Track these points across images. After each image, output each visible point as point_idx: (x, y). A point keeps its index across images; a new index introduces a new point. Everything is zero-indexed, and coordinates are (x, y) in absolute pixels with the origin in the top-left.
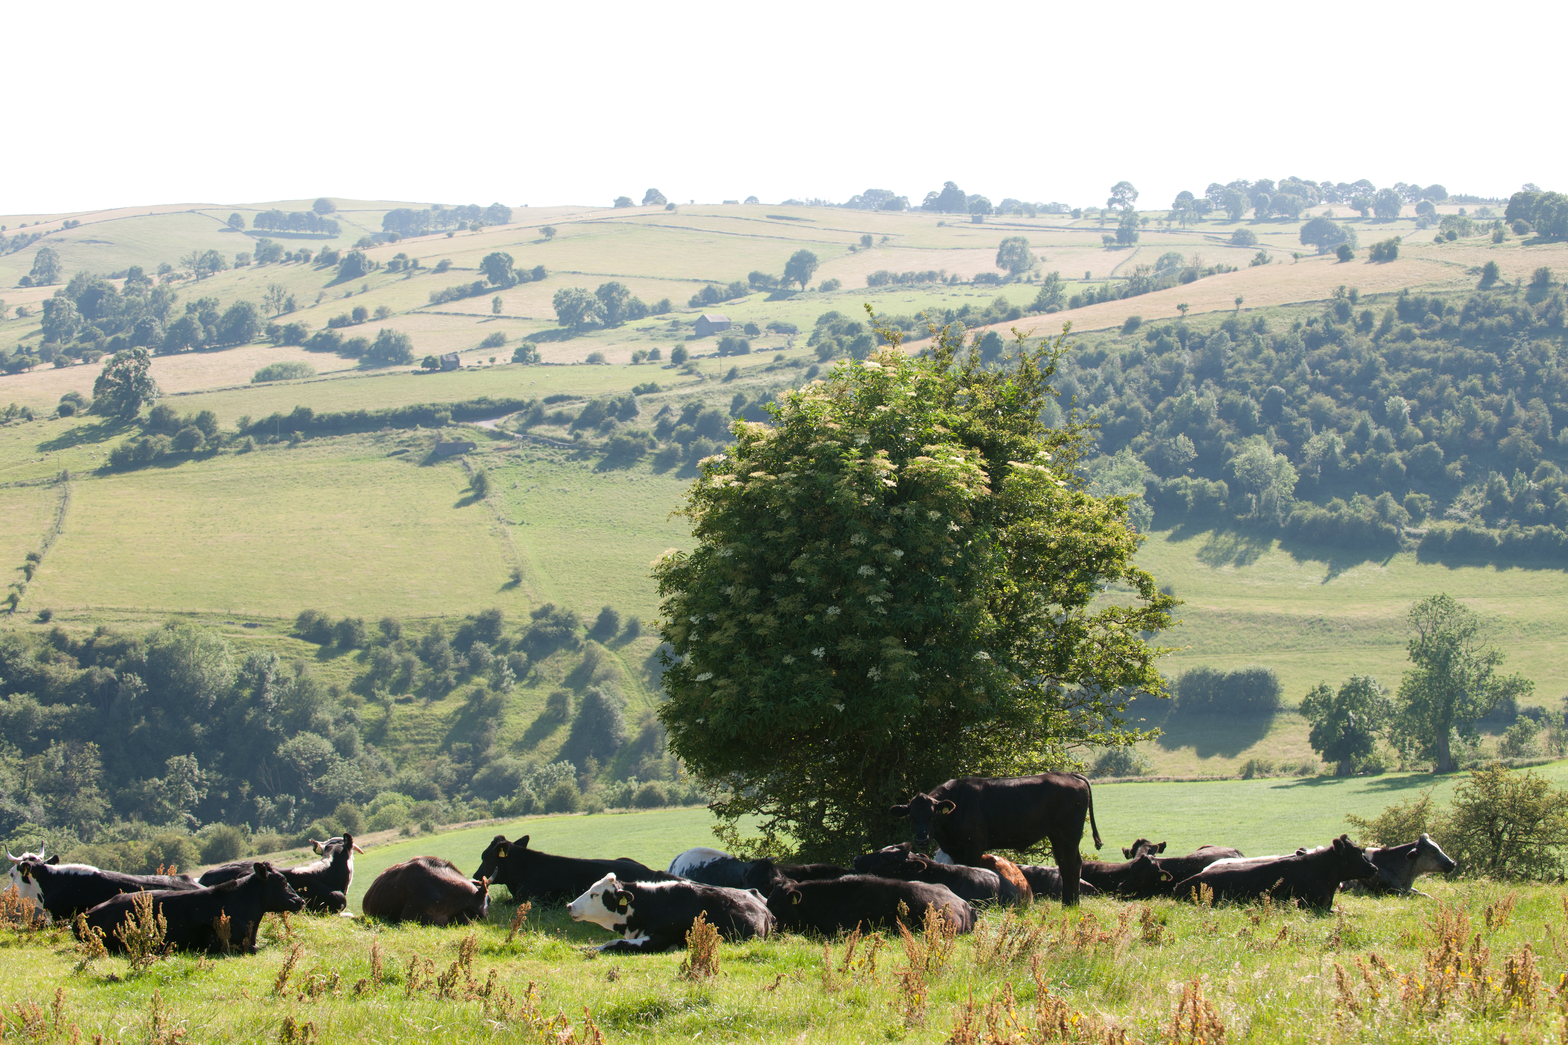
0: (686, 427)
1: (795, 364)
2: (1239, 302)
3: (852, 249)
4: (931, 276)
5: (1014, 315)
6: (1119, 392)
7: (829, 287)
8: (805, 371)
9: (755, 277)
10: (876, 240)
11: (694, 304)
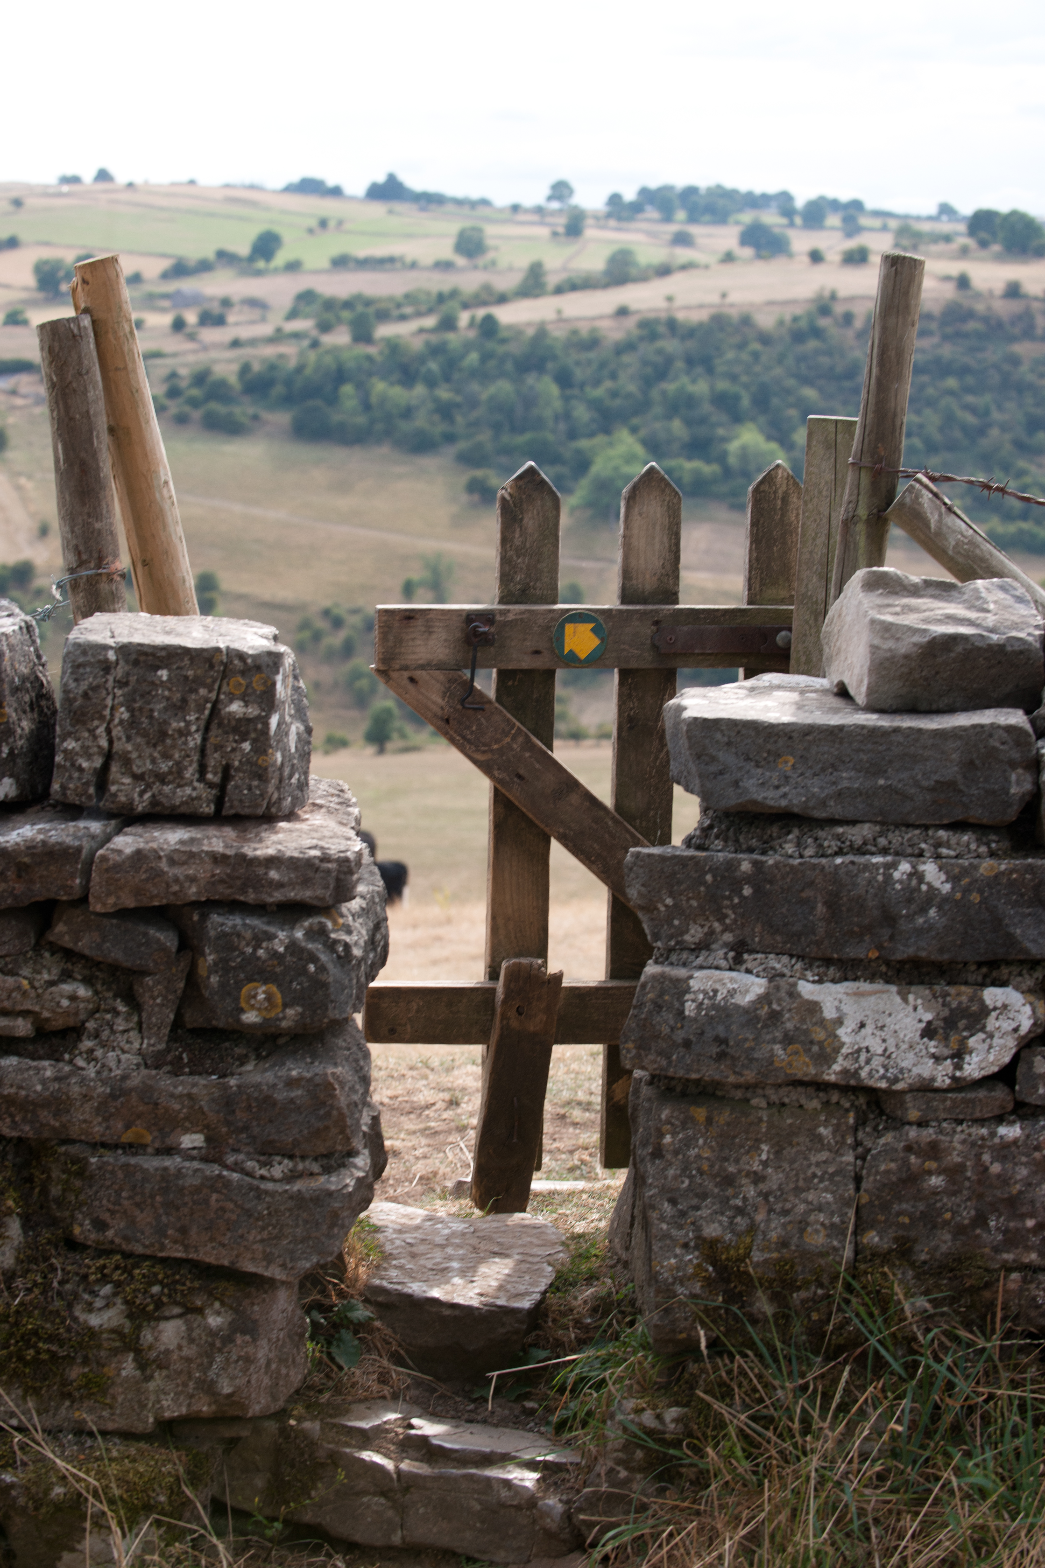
0: (195, 392)
1: (296, 336)
2: (724, 296)
3: (311, 231)
4: (391, 260)
5: (502, 299)
6: (614, 376)
7: (293, 267)
8: (306, 343)
9: (222, 255)
10: (332, 224)
11: (166, 276)
